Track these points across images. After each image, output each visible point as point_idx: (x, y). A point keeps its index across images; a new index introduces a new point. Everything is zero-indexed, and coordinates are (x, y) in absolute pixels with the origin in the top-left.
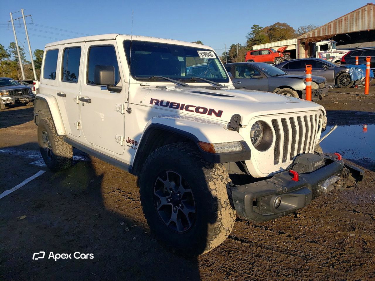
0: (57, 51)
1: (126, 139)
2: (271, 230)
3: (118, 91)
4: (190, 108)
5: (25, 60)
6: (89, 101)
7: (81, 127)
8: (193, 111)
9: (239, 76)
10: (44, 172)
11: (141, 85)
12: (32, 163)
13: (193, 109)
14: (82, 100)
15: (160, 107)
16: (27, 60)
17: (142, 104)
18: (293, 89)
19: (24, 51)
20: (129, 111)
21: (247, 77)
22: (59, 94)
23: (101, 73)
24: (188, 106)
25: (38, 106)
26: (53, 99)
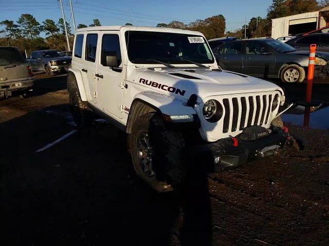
0: (82, 36)
1: (124, 107)
2: (245, 193)
3: (120, 71)
4: (164, 87)
5: (70, 33)
6: (102, 77)
7: (97, 96)
8: (166, 90)
9: (250, 52)
10: (76, 131)
11: (136, 67)
12: (70, 123)
13: (167, 88)
14: (97, 75)
15: (145, 85)
16: (72, 33)
17: (135, 82)
18: (300, 66)
19: (70, 26)
20: (126, 86)
21: (258, 53)
22: (83, 70)
23: (107, 57)
24: (163, 86)
25: (70, 78)
26: (79, 73)
